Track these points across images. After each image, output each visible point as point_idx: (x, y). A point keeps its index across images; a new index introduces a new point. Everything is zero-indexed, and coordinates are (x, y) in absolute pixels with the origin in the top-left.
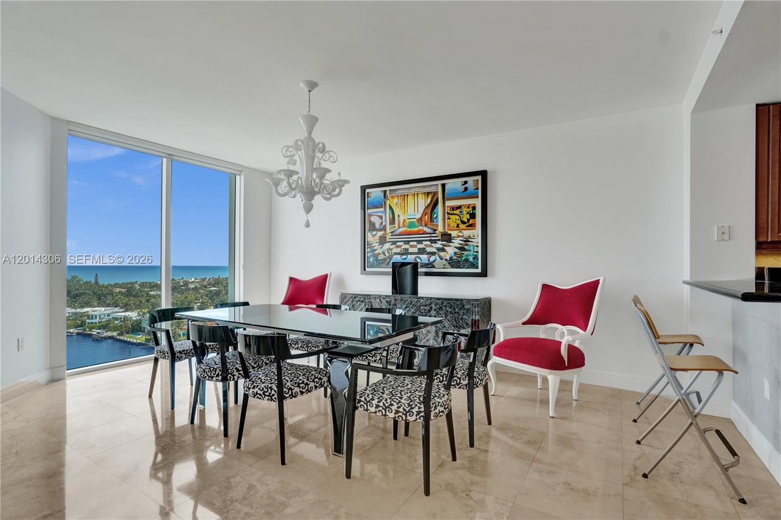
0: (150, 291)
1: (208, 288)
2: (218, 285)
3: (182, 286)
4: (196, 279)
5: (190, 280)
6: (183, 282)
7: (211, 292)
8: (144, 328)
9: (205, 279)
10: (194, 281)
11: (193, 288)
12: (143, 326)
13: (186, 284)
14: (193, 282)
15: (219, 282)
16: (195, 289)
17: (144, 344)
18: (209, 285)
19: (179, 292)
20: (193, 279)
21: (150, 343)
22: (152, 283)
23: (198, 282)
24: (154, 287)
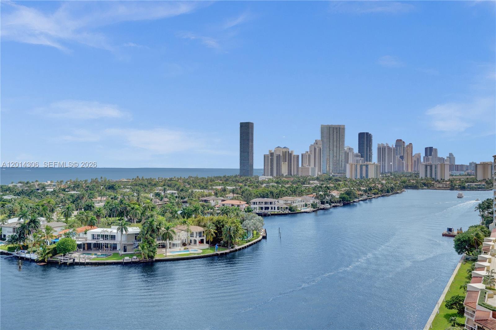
0: (3, 195)
1: (67, 191)
2: (78, 188)
3: (38, 189)
4: (51, 182)
5: (46, 183)
6: (39, 185)
7: (72, 196)
8: (5, 236)
9: (61, 182)
10: (50, 184)
11: (51, 192)
12: (3, 234)
13: (44, 188)
14: (48, 186)
15: (79, 185)
16: (54, 192)
17: (7, 253)
18: (68, 188)
19: (36, 196)
20: (49, 182)
21: (14, 251)
22: (4, 186)
23: (54, 185)
24: (7, 190)
